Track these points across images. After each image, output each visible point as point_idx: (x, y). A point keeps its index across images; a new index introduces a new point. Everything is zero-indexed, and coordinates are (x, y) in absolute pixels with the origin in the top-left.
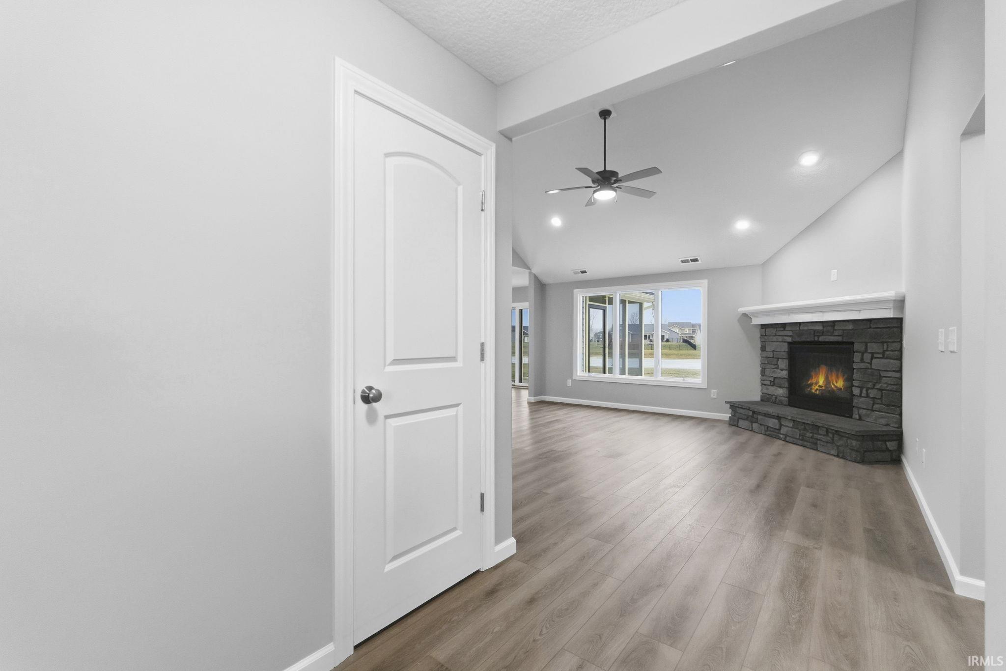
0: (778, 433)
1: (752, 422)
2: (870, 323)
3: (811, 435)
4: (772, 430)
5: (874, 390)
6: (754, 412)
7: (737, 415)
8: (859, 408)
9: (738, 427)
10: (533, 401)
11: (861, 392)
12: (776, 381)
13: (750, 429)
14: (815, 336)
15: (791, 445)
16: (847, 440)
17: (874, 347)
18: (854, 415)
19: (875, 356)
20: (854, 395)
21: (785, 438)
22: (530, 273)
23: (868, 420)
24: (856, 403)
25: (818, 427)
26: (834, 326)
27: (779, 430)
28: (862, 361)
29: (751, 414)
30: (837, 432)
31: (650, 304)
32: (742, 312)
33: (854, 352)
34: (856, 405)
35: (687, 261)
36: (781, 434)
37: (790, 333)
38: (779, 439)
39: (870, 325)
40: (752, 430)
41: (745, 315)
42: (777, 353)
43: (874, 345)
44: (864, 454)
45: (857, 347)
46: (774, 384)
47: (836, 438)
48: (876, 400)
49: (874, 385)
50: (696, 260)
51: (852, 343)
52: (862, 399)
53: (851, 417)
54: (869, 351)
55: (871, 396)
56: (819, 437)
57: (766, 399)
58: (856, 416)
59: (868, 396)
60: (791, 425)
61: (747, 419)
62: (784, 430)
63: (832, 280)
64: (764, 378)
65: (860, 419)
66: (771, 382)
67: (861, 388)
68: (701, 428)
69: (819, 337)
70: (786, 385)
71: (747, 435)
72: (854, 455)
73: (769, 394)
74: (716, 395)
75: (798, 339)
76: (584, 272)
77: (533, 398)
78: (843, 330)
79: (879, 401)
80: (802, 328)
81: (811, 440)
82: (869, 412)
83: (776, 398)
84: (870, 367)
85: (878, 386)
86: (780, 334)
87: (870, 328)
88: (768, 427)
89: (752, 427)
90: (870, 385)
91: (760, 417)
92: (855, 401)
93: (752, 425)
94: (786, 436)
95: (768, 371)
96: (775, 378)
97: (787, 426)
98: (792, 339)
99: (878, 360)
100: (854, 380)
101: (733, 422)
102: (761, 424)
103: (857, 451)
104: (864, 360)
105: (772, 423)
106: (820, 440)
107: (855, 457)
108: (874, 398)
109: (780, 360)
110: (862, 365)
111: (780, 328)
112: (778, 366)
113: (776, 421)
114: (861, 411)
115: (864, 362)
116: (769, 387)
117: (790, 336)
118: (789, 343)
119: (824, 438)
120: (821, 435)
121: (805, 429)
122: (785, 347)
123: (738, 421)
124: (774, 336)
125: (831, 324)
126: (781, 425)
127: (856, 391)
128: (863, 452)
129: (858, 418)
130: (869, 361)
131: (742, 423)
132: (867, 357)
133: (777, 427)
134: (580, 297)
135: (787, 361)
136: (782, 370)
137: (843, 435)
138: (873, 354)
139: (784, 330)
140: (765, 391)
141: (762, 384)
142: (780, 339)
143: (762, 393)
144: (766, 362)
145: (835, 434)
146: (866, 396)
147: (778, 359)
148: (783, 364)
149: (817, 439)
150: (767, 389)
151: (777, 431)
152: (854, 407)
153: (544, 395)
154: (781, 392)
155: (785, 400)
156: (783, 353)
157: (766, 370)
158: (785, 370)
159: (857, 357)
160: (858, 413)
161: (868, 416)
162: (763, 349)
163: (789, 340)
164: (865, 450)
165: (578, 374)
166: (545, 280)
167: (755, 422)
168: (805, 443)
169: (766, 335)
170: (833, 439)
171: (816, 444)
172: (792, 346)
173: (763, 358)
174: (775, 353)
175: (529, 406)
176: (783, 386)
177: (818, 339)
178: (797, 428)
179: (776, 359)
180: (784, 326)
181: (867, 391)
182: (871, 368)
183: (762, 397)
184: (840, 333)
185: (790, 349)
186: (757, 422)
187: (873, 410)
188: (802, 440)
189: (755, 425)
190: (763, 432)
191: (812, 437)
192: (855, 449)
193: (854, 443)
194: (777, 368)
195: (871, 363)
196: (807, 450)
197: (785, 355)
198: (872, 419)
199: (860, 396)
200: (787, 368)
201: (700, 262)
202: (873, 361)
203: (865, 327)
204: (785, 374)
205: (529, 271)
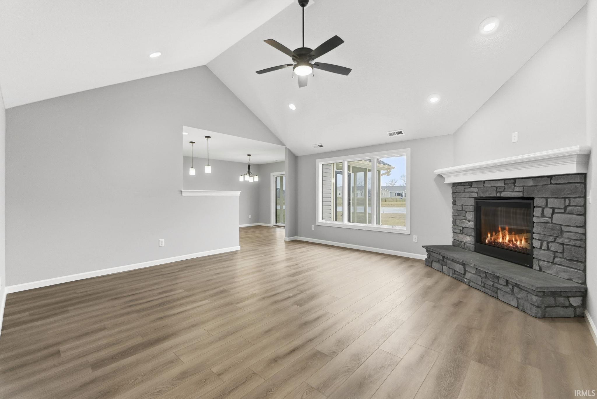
0: (463, 277)
1: (442, 265)
2: (551, 179)
3: (492, 283)
4: (458, 274)
5: (555, 243)
6: (444, 257)
7: (431, 257)
8: (539, 260)
9: (432, 267)
10: (288, 240)
11: (541, 245)
12: (465, 230)
13: (441, 271)
14: (497, 192)
15: (474, 290)
16: (527, 294)
17: (553, 203)
18: (534, 266)
19: (556, 210)
20: (534, 247)
21: (469, 283)
22: (286, 148)
23: (549, 272)
24: (537, 255)
25: (498, 278)
26: (514, 183)
27: (464, 274)
28: (543, 215)
29: (441, 258)
30: (517, 285)
31: (386, 171)
32: (438, 173)
33: (534, 207)
34: (537, 257)
35: (393, 134)
36: (466, 279)
37: (476, 190)
38: (465, 283)
39: (551, 182)
40: (442, 272)
41: (440, 176)
42: (465, 206)
43: (556, 201)
44: (545, 309)
45: (537, 202)
46: (463, 232)
47: (516, 289)
48: (557, 253)
49: (555, 239)
50: (400, 133)
51: (533, 199)
52: (542, 252)
53: (531, 267)
54: (549, 206)
55: (552, 249)
56: (499, 286)
57: (457, 245)
58: (536, 267)
59: (548, 249)
60: (474, 272)
61: (438, 262)
62: (468, 276)
63: (513, 142)
64: (455, 227)
65: (540, 270)
66: (460, 230)
67: (542, 241)
68: (405, 265)
69: (501, 193)
70: (473, 234)
71: (438, 275)
72: (534, 310)
73: (458, 241)
74: (417, 239)
75: (482, 195)
76: (321, 146)
77: (288, 238)
78: (523, 186)
79: (561, 255)
80: (486, 185)
81: (492, 288)
82: (550, 264)
83: (465, 244)
84: (550, 222)
85: (559, 240)
86: (468, 191)
87: (551, 184)
88: (455, 271)
89: (443, 269)
90: (551, 239)
91: (448, 262)
92: (535, 253)
93: (442, 267)
94: (470, 281)
95: (458, 222)
96: (463, 228)
97: (470, 272)
98: (477, 195)
99: (559, 215)
100: (534, 233)
101: (428, 263)
102: (449, 268)
103: (538, 307)
104: (545, 215)
105: (459, 268)
106: (500, 290)
107: (535, 313)
108: (555, 252)
109: (467, 212)
110: (543, 220)
111: (468, 186)
112: (466, 218)
113: (462, 267)
114: (541, 263)
115: (544, 217)
116: (459, 235)
117: (477, 192)
118: (475, 198)
119: (503, 288)
120: (501, 285)
121: (486, 277)
122: (472, 202)
123: (432, 263)
124: (463, 192)
125: (513, 181)
126: (465, 271)
127: (536, 244)
128: (544, 308)
129: (538, 269)
130: (550, 216)
131: (436, 265)
132: (548, 212)
133: (463, 272)
134: (320, 165)
135: (474, 213)
136: (469, 221)
137: (523, 288)
138: (553, 209)
139: (471, 187)
140: (456, 238)
141: (454, 232)
142: (468, 195)
143: (454, 240)
144: (457, 214)
145: (515, 286)
146: (546, 249)
147: (466, 212)
148: (471, 216)
149: (497, 288)
150: (458, 237)
151: (463, 276)
152: (534, 258)
153: (297, 236)
154: (469, 240)
155: (472, 247)
156: (471, 207)
157: (457, 220)
158: (472, 221)
159: (537, 212)
160: (539, 264)
161: (549, 268)
162: (454, 203)
163: (475, 195)
164: (546, 305)
165: (319, 221)
166: (298, 153)
167: (445, 266)
168: (487, 290)
169: (456, 192)
170: (513, 290)
171: (497, 293)
172: (477, 200)
173: (454, 211)
174: (464, 206)
175: (286, 244)
176: (470, 235)
177: (500, 194)
178: (479, 276)
179: (465, 212)
180: (471, 183)
181: (548, 244)
182: (552, 223)
183: (453, 242)
184: (521, 189)
185: (477, 203)
186: (446, 266)
187: (553, 263)
188: (484, 287)
189: (445, 268)
190: (451, 275)
191: (493, 286)
192: (536, 304)
193: (535, 298)
194: (466, 219)
195: (552, 218)
196: (488, 297)
197: (472, 209)
198: (552, 272)
199: (541, 248)
200: (474, 219)
201: (404, 134)
202: (554, 216)
203: (545, 183)
204: (471, 224)
205: (285, 147)
